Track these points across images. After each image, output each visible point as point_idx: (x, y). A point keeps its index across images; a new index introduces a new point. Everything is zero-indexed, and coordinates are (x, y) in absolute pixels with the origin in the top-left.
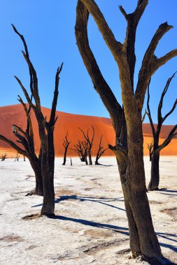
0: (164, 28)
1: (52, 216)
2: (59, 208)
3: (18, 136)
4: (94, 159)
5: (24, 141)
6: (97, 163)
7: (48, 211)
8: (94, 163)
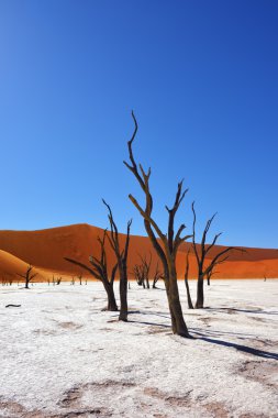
0: (183, 227)
1: (126, 321)
2: (129, 317)
3: (95, 265)
4: (151, 283)
5: (99, 269)
6: (154, 287)
7: (123, 318)
8: (151, 287)
